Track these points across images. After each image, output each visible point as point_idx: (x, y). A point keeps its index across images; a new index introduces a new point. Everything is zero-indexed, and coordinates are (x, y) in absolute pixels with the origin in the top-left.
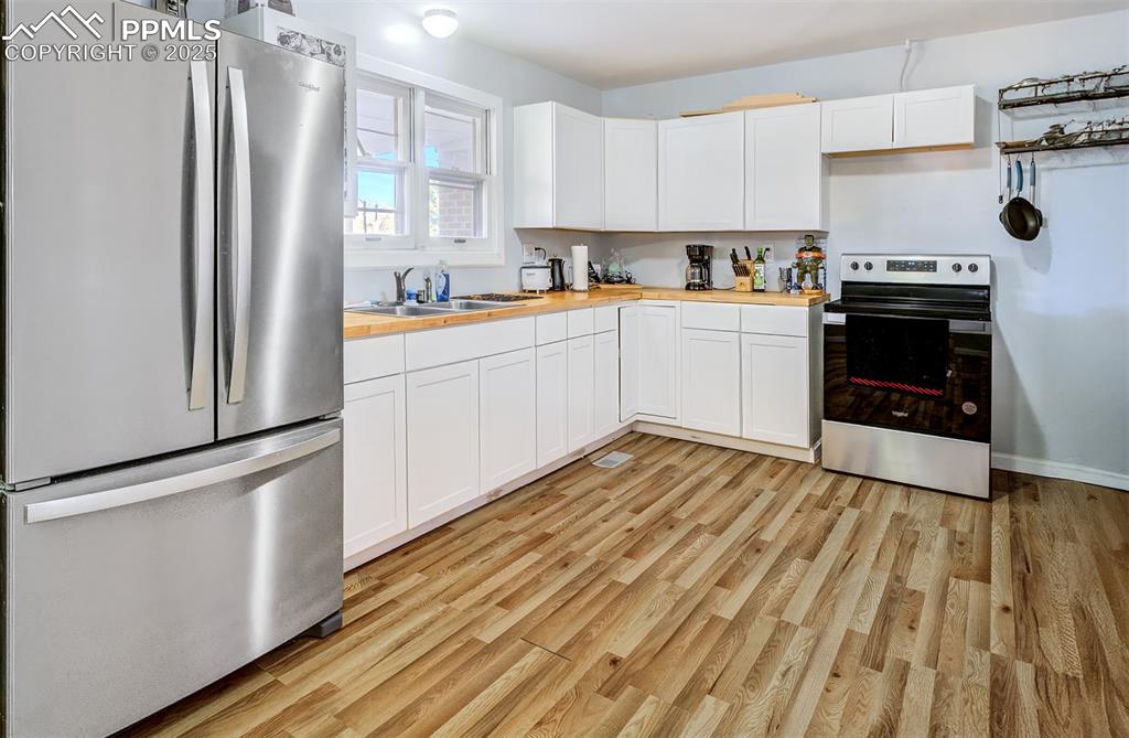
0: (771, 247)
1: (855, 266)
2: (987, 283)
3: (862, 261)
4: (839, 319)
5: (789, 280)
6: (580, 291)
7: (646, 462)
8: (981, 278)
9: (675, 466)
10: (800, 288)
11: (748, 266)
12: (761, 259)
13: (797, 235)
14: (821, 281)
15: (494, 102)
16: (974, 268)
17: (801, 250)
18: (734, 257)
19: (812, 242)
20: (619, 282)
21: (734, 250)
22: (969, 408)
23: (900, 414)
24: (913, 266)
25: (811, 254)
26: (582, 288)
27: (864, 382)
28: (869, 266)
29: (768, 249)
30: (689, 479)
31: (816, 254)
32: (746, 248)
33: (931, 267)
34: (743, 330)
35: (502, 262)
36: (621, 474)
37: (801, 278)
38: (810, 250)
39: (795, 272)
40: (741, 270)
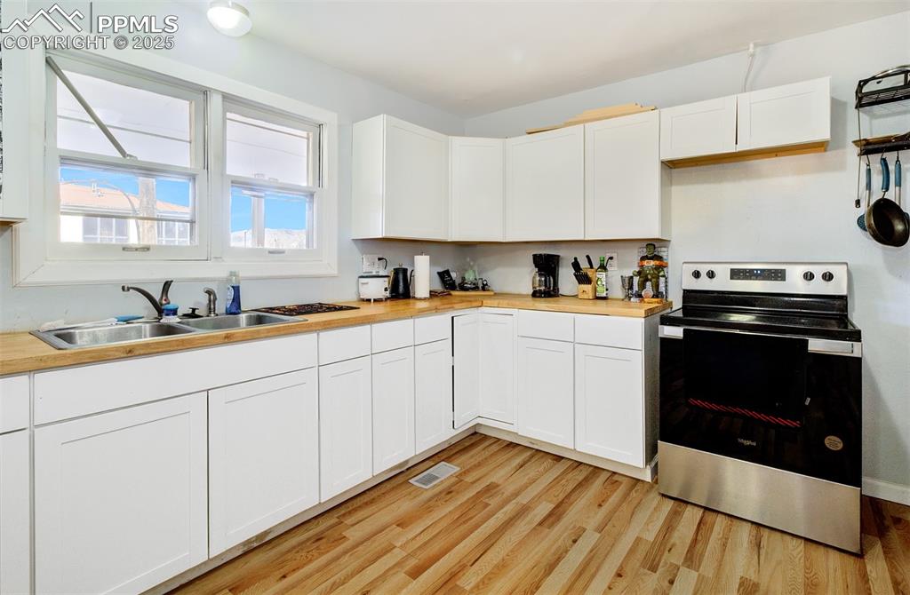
0: (614, 255)
1: (697, 275)
2: (844, 293)
3: (704, 270)
4: (676, 332)
5: (631, 287)
6: (420, 299)
7: (469, 479)
8: (837, 288)
9: (498, 486)
10: (640, 296)
11: (590, 274)
12: (603, 267)
13: (639, 244)
14: (662, 289)
15: (329, 118)
16: (828, 277)
17: (643, 258)
18: (576, 265)
19: (653, 250)
20: (473, 289)
21: (576, 259)
22: (834, 443)
23: (748, 443)
24: (760, 275)
25: (652, 263)
26: (423, 296)
27: (706, 404)
28: (711, 275)
29: (611, 258)
30: (505, 509)
31: (657, 263)
32: (588, 257)
33: (779, 275)
34: (576, 341)
35: (335, 272)
36: (429, 500)
37: (642, 286)
38: (651, 259)
39: (636, 280)
40: (583, 279)
